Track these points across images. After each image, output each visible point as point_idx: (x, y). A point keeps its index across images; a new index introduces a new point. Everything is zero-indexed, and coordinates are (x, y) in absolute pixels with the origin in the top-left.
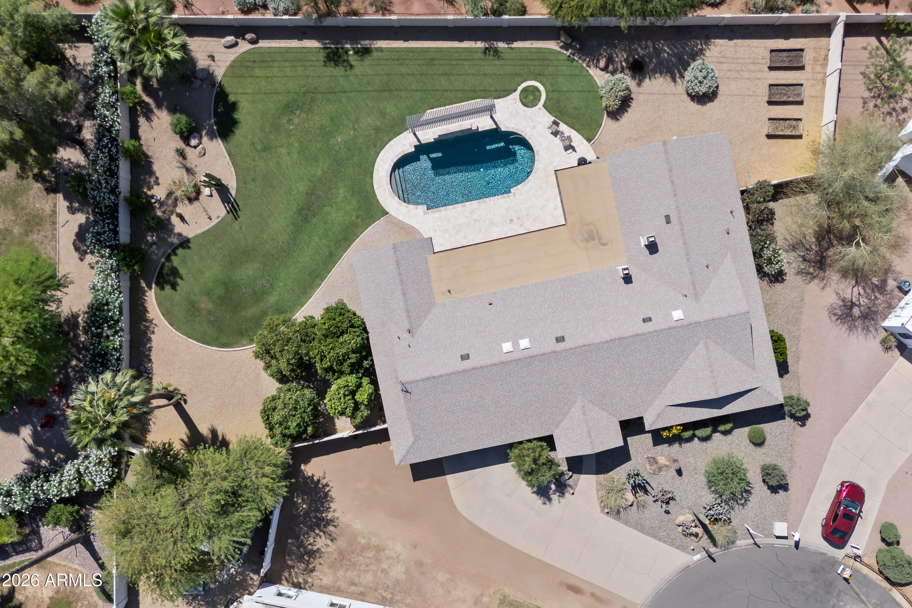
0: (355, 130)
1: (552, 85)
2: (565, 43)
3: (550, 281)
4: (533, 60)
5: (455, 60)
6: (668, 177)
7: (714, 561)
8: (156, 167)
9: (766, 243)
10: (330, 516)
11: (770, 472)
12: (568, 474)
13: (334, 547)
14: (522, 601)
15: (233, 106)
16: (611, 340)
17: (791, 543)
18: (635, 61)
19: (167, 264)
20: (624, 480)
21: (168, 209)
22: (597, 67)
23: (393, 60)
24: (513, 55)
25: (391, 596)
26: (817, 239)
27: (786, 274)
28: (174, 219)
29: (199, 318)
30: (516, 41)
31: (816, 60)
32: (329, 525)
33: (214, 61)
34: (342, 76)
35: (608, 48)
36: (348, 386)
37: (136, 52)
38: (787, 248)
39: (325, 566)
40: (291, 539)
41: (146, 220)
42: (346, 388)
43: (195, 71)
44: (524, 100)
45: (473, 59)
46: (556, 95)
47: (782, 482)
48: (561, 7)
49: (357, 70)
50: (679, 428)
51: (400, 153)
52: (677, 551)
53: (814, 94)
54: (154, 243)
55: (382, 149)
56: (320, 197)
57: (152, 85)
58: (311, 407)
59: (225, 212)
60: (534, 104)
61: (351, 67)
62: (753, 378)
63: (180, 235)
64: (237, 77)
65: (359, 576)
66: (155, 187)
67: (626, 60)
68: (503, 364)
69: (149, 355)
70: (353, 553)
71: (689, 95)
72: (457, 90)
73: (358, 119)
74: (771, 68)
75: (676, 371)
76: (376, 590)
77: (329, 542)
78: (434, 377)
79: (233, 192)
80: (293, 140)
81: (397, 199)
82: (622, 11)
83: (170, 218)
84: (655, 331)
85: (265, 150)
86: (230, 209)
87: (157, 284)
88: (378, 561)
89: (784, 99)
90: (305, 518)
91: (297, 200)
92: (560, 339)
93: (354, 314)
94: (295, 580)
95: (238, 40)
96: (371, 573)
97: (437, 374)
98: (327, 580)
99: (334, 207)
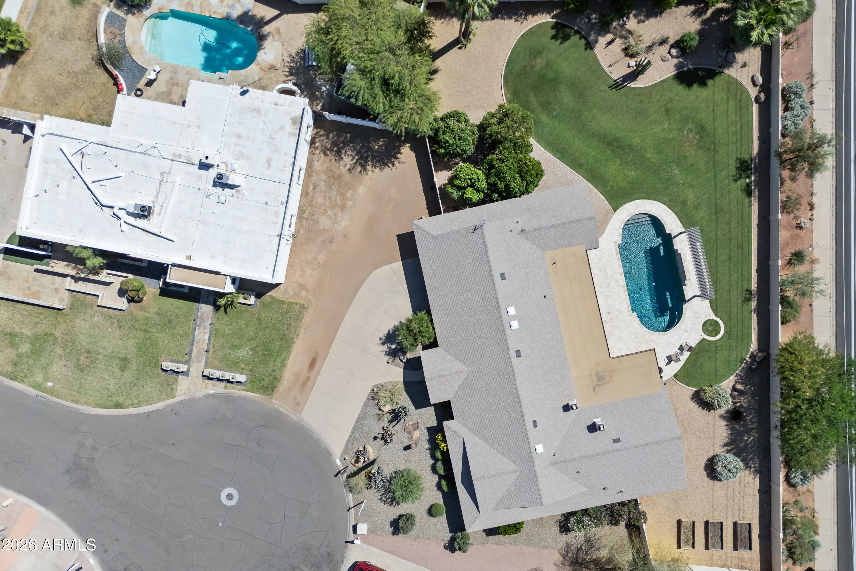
0: (683, 184)
1: (721, 345)
2: (756, 356)
3: (564, 346)
4: (742, 331)
5: (742, 266)
6: (652, 441)
7: (336, 476)
8: (652, 20)
9: (594, 519)
10: (369, 168)
11: (410, 521)
12: (404, 358)
13: (344, 171)
14: (303, 322)
15: (703, 84)
16: (518, 395)
17: (351, 537)
18: (741, 413)
19: (573, 31)
20: (400, 404)
21: (618, 31)
22: (736, 382)
23: (742, 215)
24: (746, 314)
25: (306, 217)
26: (596, 560)
27: (567, 534)
28: (609, 37)
29: (528, 58)
30: (757, 316)
31: (742, 559)
32: (361, 167)
33: (741, 67)
34: (728, 173)
35: (751, 391)
36: (479, 181)
37: (758, 3)
38: (588, 536)
39: (328, 164)
40: (350, 136)
41: (610, 13)
42: (477, 180)
43: (733, 52)
44: (708, 323)
45: (742, 281)
46: (713, 348)
47: (401, 530)
48: (792, 354)
49: (733, 186)
50: (445, 448)
51: (665, 221)
52: (343, 446)
53: (715, 558)
54: (590, 20)
55: (668, 207)
56: (628, 156)
57: (722, 17)
58: (460, 151)
59: (615, 78)
60: (706, 331)
61: (736, 181)
62: (487, 508)
63: (596, 41)
64: (728, 87)
65: (321, 192)
66: (636, 20)
67: (741, 406)
68: (498, 308)
69: (497, 18)
70: (340, 186)
71: (713, 457)
72: (716, 268)
73: (692, 186)
74: (735, 524)
75: (493, 447)
76: (310, 205)
77: (348, 167)
78: (487, 252)
79: (631, 85)
80: (675, 133)
81: (627, 219)
82: (791, 403)
83: (610, 33)
84: (526, 430)
85: (667, 110)
86: (618, 82)
87: (556, 23)
88: (333, 207)
89: (711, 535)
90: (366, 147)
91: (625, 137)
92: (518, 354)
93: (536, 186)
94: (317, 140)
95: (759, 87)
96: (324, 201)
97: (489, 254)
98: (317, 165)
99: (620, 168)
